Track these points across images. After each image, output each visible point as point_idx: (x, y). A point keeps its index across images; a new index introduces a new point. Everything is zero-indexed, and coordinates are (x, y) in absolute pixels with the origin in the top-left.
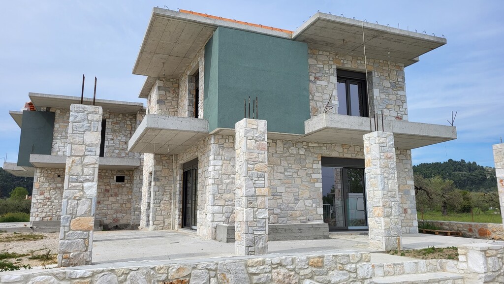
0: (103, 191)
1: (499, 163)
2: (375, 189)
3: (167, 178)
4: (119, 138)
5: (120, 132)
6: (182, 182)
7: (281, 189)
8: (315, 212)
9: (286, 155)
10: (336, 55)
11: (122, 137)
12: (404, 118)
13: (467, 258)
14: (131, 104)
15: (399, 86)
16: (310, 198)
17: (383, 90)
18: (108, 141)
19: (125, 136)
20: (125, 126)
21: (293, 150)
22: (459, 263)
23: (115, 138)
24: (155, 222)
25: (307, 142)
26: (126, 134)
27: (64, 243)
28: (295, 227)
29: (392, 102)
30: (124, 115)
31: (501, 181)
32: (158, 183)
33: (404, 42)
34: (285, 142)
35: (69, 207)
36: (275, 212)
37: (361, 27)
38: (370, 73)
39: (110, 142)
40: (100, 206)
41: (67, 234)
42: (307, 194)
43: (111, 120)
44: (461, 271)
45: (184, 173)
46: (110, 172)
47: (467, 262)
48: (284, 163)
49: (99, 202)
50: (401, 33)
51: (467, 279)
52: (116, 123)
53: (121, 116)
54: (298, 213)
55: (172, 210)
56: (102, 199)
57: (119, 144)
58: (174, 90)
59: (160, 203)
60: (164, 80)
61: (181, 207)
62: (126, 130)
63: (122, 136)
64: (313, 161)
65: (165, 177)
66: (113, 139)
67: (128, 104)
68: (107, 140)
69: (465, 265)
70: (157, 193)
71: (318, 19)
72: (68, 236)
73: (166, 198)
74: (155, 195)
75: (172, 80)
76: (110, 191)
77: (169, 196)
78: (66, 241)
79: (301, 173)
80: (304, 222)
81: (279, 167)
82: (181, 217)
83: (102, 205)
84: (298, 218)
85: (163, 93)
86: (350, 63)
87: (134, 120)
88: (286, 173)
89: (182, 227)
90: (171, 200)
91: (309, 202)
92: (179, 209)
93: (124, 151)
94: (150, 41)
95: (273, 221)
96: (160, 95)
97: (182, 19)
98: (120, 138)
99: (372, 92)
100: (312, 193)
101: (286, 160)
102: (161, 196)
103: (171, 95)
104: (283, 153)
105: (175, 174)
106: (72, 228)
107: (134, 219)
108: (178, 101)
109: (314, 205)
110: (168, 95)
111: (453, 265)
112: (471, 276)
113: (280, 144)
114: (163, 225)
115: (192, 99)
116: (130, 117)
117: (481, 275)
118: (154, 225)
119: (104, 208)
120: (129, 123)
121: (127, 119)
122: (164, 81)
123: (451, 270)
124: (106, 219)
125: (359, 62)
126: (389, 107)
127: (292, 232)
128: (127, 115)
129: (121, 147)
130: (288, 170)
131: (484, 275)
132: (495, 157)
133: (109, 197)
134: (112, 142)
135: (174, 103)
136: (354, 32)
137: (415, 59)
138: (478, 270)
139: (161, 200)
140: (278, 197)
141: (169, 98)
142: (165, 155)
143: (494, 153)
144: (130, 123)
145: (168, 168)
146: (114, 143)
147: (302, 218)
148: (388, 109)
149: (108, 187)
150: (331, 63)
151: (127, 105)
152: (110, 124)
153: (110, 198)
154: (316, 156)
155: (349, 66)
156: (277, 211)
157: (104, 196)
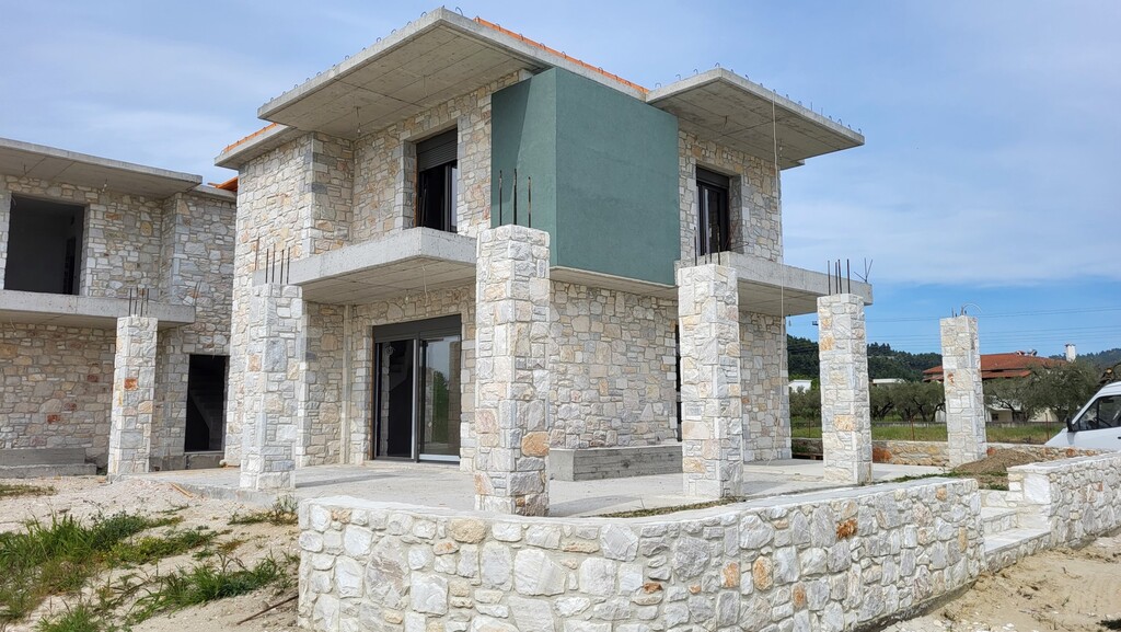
0: (82, 379)
1: (948, 348)
2: (840, 386)
3: (332, 354)
4: (121, 253)
5: (125, 238)
6: (370, 364)
7: (621, 383)
8: (666, 426)
9: (630, 319)
10: (696, 139)
11: (129, 251)
12: (779, 260)
13: (1022, 486)
14: (175, 176)
15: (772, 205)
16: (660, 400)
17: (754, 209)
18: (96, 259)
19: (136, 248)
20: (138, 225)
21: (639, 312)
22: (1009, 493)
23: (113, 252)
24: (310, 449)
25: (657, 298)
26: (140, 245)
27: (516, 478)
28: (664, 450)
29: (765, 233)
30: (134, 197)
31: (951, 375)
32: (315, 366)
33: (809, 134)
34: (628, 294)
35: (518, 413)
36: (614, 425)
37: (770, 103)
38: (737, 178)
39: (100, 260)
40: (75, 415)
41: (518, 462)
42: (655, 394)
43: (103, 208)
44: (1011, 504)
45: (375, 345)
46: (101, 333)
47: (1023, 490)
48: (626, 336)
49: (74, 406)
50: (816, 120)
51: (1022, 515)
52: (116, 217)
53: (127, 199)
54: (645, 427)
55: (343, 423)
56: (81, 398)
57: (123, 267)
58: (345, 164)
59: (318, 408)
60: (325, 140)
61: (370, 416)
62: (141, 235)
63: (129, 248)
64: (666, 332)
65: (328, 352)
66: (106, 255)
67: (167, 175)
68: (93, 256)
69: (1019, 495)
70: (312, 387)
71: (718, 80)
72: (521, 465)
73: (330, 397)
74: (310, 391)
75: (340, 141)
76: (101, 380)
77: (335, 392)
78: (519, 475)
79: (650, 354)
80: (653, 443)
81: (619, 341)
82: (369, 437)
83: (82, 413)
84: (645, 436)
85: (323, 168)
86: (712, 155)
87: (159, 211)
88: (629, 354)
89: (373, 459)
90: (339, 401)
91: (658, 407)
92: (366, 421)
93: (133, 286)
94: (376, 65)
95: (612, 442)
96: (316, 172)
97: (484, 39)
98: (126, 254)
99: (740, 212)
100: (663, 390)
101: (629, 330)
102: (320, 393)
103: (339, 174)
104: (624, 317)
105: (350, 346)
106: (523, 451)
107: (169, 445)
108: (352, 188)
109: (666, 413)
110: (333, 173)
111: (999, 497)
112: (1029, 509)
113: (620, 298)
114: (323, 455)
115: (411, 191)
116: (150, 204)
117: (1045, 507)
118: (307, 454)
119: (87, 421)
120: (146, 217)
121: (141, 208)
122: (324, 142)
123: (995, 504)
124: (90, 445)
125: (725, 156)
126: (762, 241)
127: (661, 461)
128: (142, 199)
129: (128, 274)
130: (632, 349)
131: (1049, 507)
132: (943, 338)
133: (98, 392)
134: (105, 261)
135: (345, 193)
136: (752, 108)
137: (800, 161)
138: (1040, 501)
139: (320, 402)
140: (617, 398)
141: (335, 182)
142: (327, 305)
143: (942, 333)
144: (148, 219)
145: (333, 334)
146: (109, 264)
147: (649, 436)
148: (760, 245)
149: (96, 371)
150: (689, 153)
151: (164, 177)
152: (100, 216)
153: (100, 396)
154: (669, 323)
155: (712, 162)
156: (617, 423)
157: (87, 391)
